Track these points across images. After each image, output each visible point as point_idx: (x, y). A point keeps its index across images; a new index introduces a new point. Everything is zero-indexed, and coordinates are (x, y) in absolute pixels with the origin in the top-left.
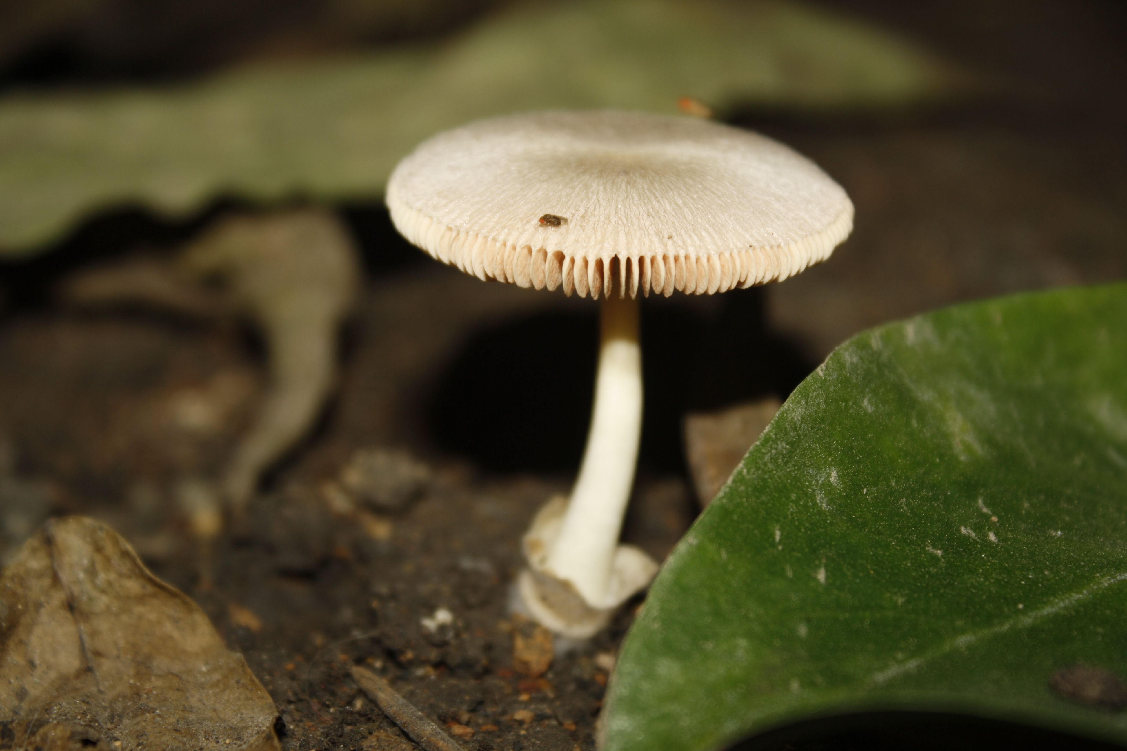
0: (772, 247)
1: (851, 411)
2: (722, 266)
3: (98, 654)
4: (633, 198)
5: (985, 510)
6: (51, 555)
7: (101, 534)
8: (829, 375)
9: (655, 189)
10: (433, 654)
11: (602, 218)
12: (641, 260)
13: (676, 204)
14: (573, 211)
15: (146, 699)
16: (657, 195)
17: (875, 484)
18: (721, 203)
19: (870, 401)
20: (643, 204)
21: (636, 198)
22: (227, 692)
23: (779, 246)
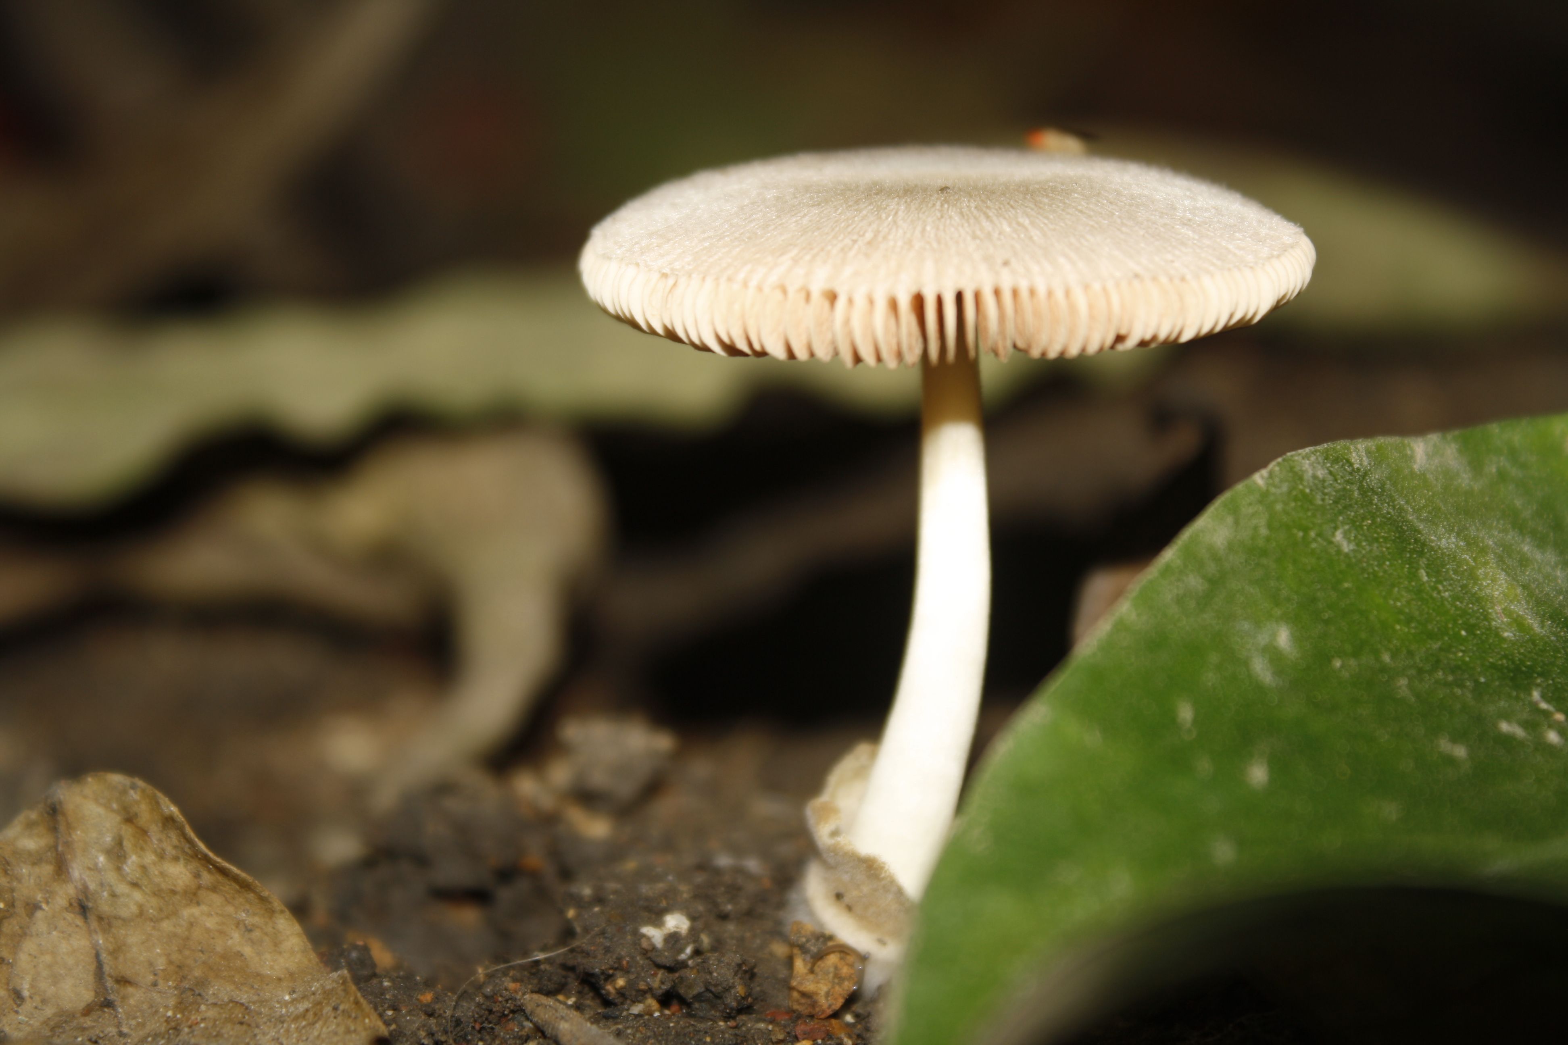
0: (1171, 279)
1: (1314, 545)
2: (1091, 307)
3: (123, 981)
4: (951, 218)
5: (1544, 706)
6: (54, 829)
7: (134, 795)
8: (1275, 486)
9: (988, 207)
10: (658, 981)
11: (900, 243)
12: (959, 298)
13: (1019, 224)
14: (855, 237)
15: (188, 1034)
16: (991, 214)
17: (1356, 654)
18: (1092, 223)
19: (1346, 535)
20: (966, 225)
21: (957, 218)
22: (318, 1026)
23: (1183, 279)
